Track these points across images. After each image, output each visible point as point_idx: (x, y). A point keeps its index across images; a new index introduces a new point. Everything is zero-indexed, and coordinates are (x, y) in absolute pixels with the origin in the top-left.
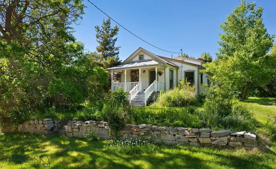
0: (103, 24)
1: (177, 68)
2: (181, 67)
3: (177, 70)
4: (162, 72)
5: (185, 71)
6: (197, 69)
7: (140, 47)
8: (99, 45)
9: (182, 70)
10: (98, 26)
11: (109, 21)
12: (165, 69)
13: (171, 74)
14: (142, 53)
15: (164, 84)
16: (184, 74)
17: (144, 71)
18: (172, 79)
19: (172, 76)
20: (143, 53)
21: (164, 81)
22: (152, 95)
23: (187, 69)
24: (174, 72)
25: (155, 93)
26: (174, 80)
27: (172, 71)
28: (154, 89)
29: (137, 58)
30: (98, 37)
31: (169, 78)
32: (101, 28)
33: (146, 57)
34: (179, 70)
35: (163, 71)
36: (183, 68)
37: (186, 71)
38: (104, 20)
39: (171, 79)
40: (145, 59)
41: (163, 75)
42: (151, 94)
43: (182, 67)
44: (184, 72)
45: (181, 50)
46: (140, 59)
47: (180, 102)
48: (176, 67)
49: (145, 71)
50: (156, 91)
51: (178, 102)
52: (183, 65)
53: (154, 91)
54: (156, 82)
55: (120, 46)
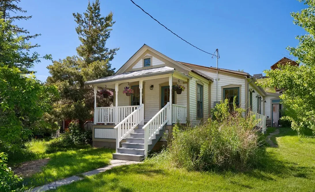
0: (88, 10)
1: (210, 81)
2: (216, 80)
3: (210, 85)
4: (181, 87)
5: (223, 86)
6: (244, 83)
7: (145, 44)
8: (80, 43)
9: (219, 85)
10: (80, 13)
11: (97, 4)
12: (187, 83)
13: (199, 92)
14: (148, 54)
15: (186, 110)
16: (221, 91)
17: (152, 86)
18: (201, 100)
19: (201, 95)
20: (150, 55)
21: (186, 103)
22: (162, 131)
23: (226, 83)
24: (204, 88)
25: (168, 127)
26: (204, 102)
27: (200, 87)
28: (167, 120)
29: (140, 64)
30: (79, 31)
31: (195, 99)
32: (83, 17)
33: (155, 62)
34: (213, 85)
35: (185, 85)
36: (219, 82)
37: (225, 86)
38: (89, 4)
39: (199, 100)
40: (153, 65)
41: (184, 93)
42: (160, 131)
43: (219, 79)
44: (221, 89)
45: (217, 50)
46: (144, 66)
47: (221, 159)
48: (208, 80)
49: (154, 86)
50: (170, 123)
51: (217, 158)
52: (221, 76)
53: (166, 124)
54: (171, 106)
55: (118, 48)
